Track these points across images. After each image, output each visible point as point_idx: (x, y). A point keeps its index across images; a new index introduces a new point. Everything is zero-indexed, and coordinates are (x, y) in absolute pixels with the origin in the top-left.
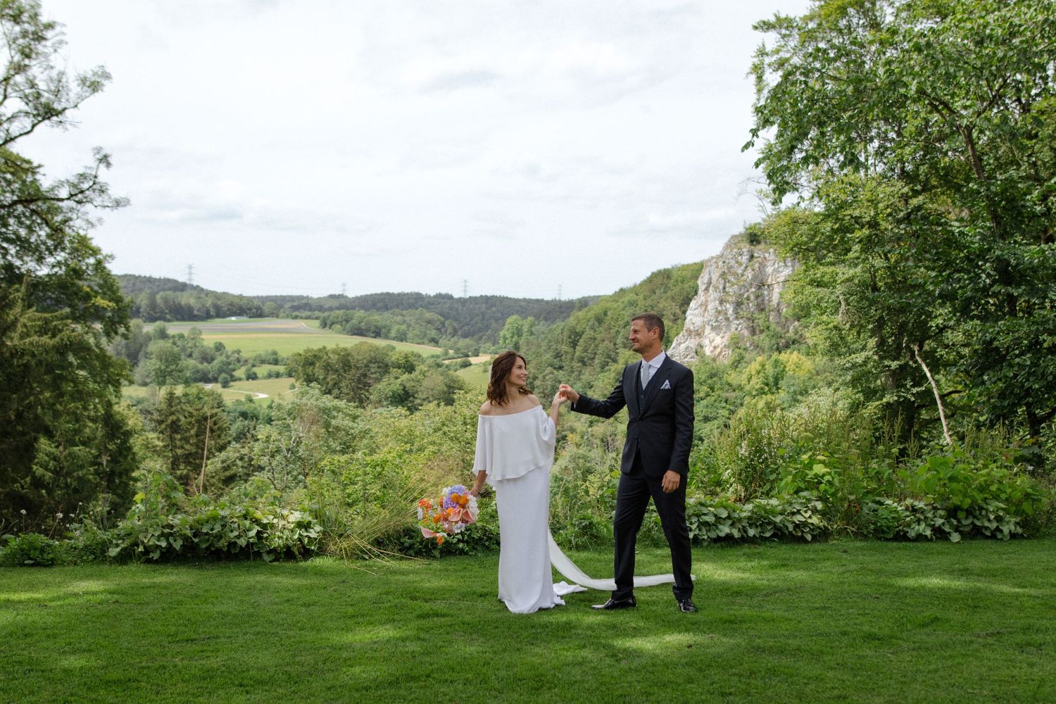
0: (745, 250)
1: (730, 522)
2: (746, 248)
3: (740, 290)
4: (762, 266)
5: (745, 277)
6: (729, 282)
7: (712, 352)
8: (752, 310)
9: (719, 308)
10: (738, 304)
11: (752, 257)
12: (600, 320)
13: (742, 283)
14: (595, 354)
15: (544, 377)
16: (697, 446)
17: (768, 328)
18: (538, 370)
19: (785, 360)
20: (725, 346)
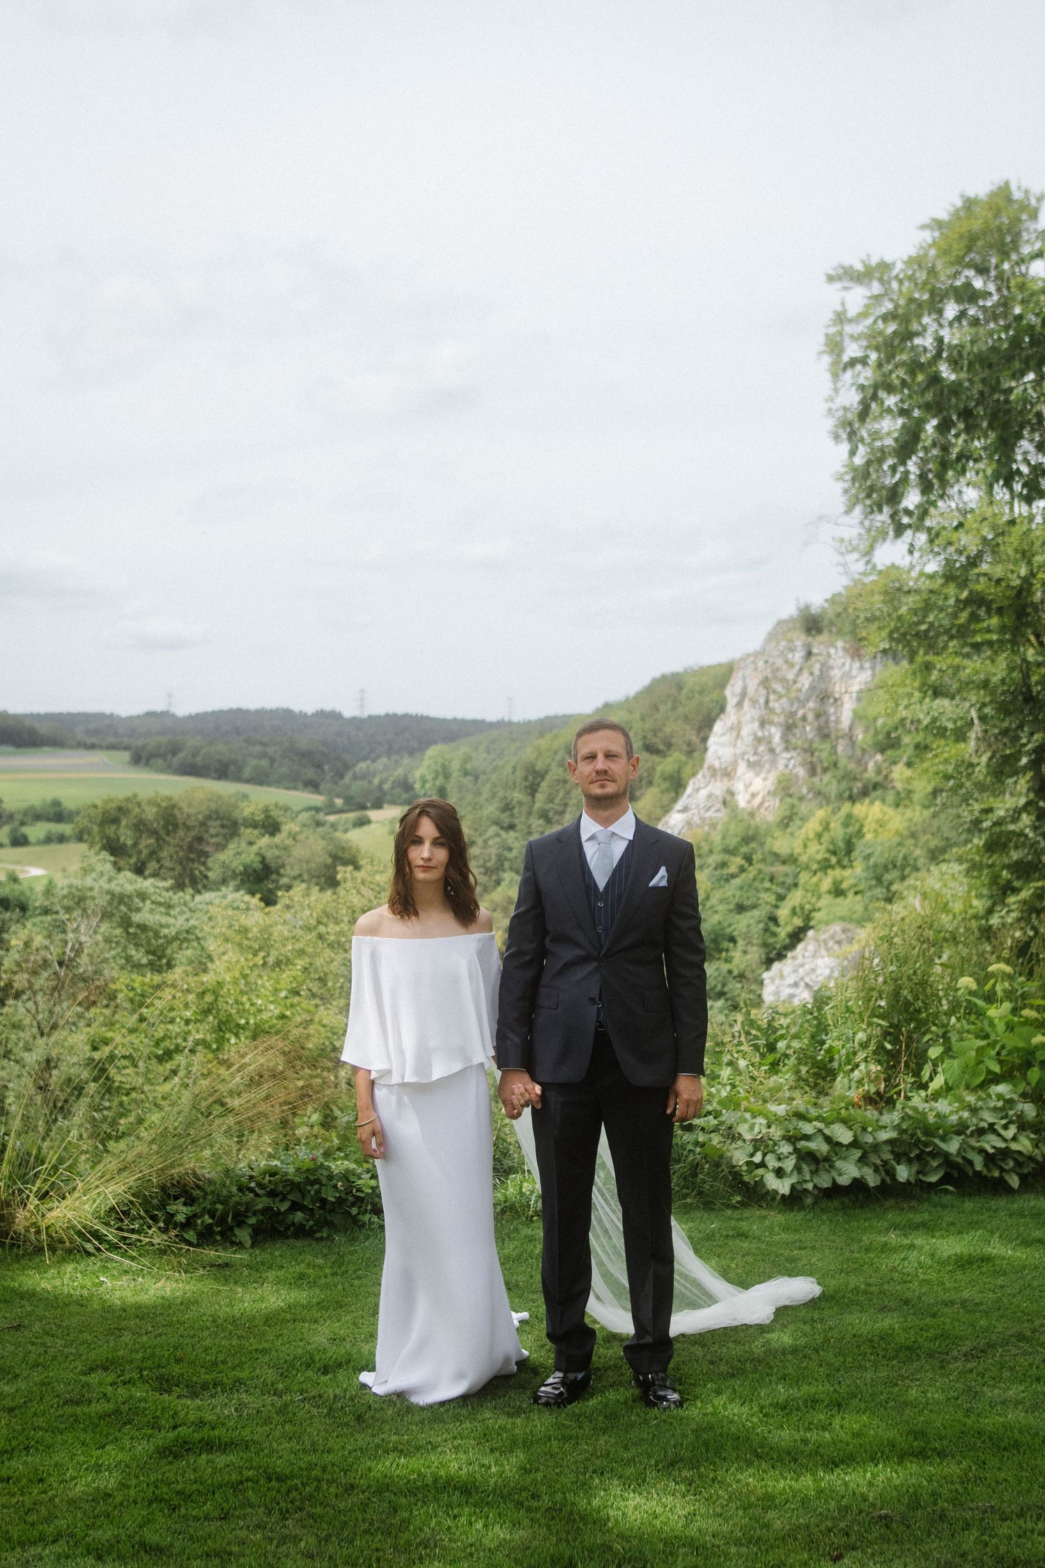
0: (799, 643)
1: (857, 1154)
2: (800, 639)
3: (792, 704)
4: (826, 668)
5: (799, 685)
6: (774, 692)
7: (749, 802)
8: (810, 736)
9: (760, 734)
10: (789, 728)
11: (809, 654)
13: (793, 695)
14: (566, 805)
15: (486, 842)
16: (727, 950)
17: (835, 765)
18: (476, 830)
19: (862, 815)
20: (769, 793)
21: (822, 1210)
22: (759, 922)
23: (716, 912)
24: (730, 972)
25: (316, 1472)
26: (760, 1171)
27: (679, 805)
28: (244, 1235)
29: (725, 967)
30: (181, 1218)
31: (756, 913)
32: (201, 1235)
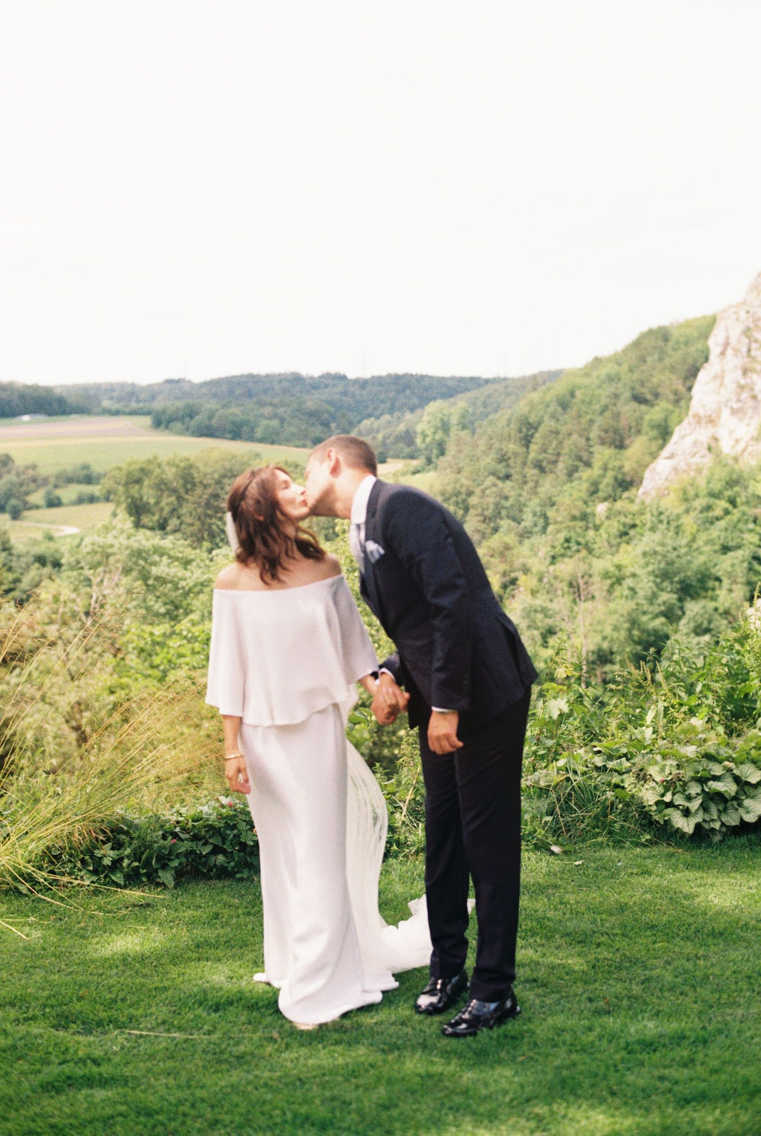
6: (755, 341)
7: (733, 447)
9: (743, 382)
12: (564, 405)
14: (559, 454)
15: (483, 491)
16: (713, 589)
20: (752, 438)
21: (730, 848)
22: (743, 562)
23: (701, 553)
24: (716, 609)
25: (185, 1108)
26: (669, 811)
27: (665, 452)
28: (167, 877)
29: (712, 605)
30: (107, 861)
31: (739, 553)
32: (128, 877)
